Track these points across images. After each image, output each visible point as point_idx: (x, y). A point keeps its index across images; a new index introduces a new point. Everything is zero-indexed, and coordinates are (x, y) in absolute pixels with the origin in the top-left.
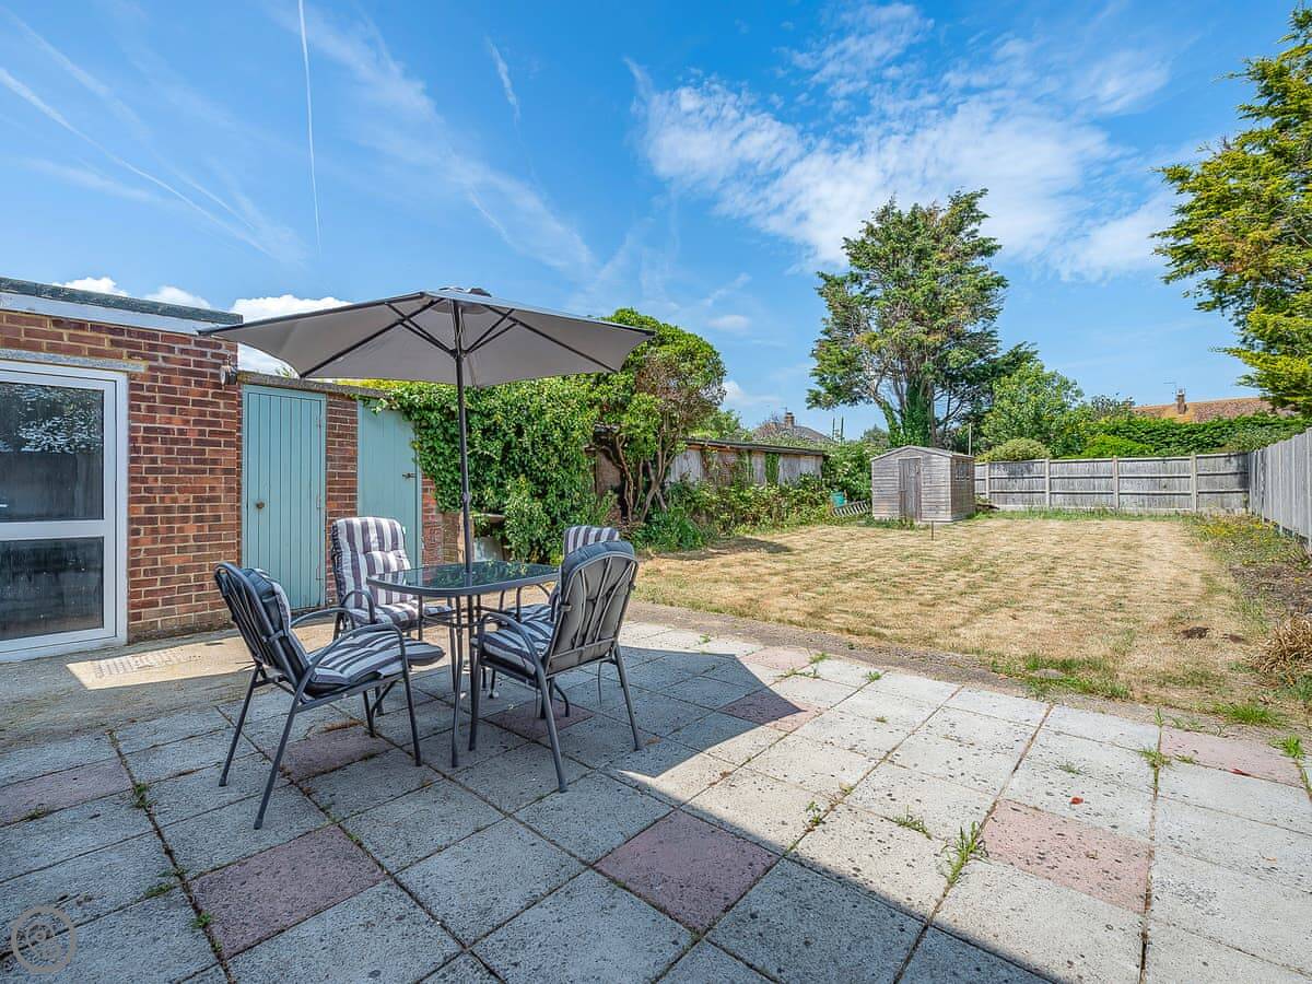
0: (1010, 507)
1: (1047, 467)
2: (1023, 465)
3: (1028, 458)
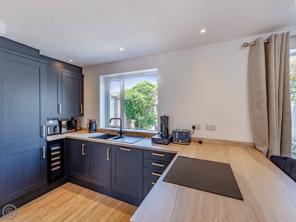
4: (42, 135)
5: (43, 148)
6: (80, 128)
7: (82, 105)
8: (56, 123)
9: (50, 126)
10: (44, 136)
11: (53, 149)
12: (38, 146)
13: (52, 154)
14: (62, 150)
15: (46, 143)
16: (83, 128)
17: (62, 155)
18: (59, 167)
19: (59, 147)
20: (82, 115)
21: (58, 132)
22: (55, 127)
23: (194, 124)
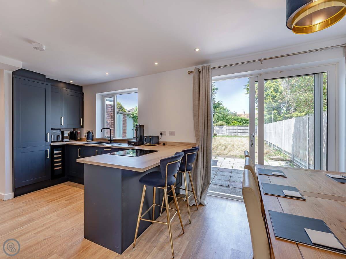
0: (219, 135)
1: (226, 127)
2: (222, 127)
3: (223, 125)
4: (47, 140)
5: (47, 150)
6: (80, 138)
7: (81, 119)
8: (59, 132)
9: (54, 135)
10: (48, 141)
11: (55, 152)
12: (43, 148)
13: (55, 156)
14: (62, 154)
15: (50, 147)
16: (82, 138)
17: (63, 158)
18: (61, 168)
19: (60, 152)
20: (82, 127)
21: (61, 140)
22: (58, 136)
23: (162, 131)
